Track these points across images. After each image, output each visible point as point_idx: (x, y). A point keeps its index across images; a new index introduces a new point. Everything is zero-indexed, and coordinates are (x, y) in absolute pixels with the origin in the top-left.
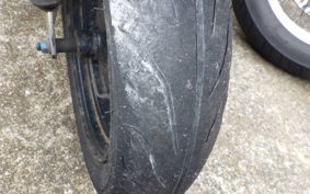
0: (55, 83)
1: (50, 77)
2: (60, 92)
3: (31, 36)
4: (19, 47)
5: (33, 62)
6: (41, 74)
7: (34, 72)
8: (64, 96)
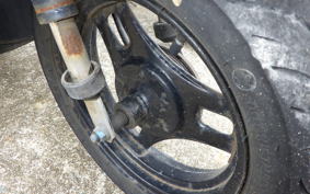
0: (77, 172)
1: (67, 168)
2: (87, 177)
3: (18, 140)
4: (15, 158)
5: (40, 165)
6: (57, 171)
7: (48, 174)
8: (94, 178)
